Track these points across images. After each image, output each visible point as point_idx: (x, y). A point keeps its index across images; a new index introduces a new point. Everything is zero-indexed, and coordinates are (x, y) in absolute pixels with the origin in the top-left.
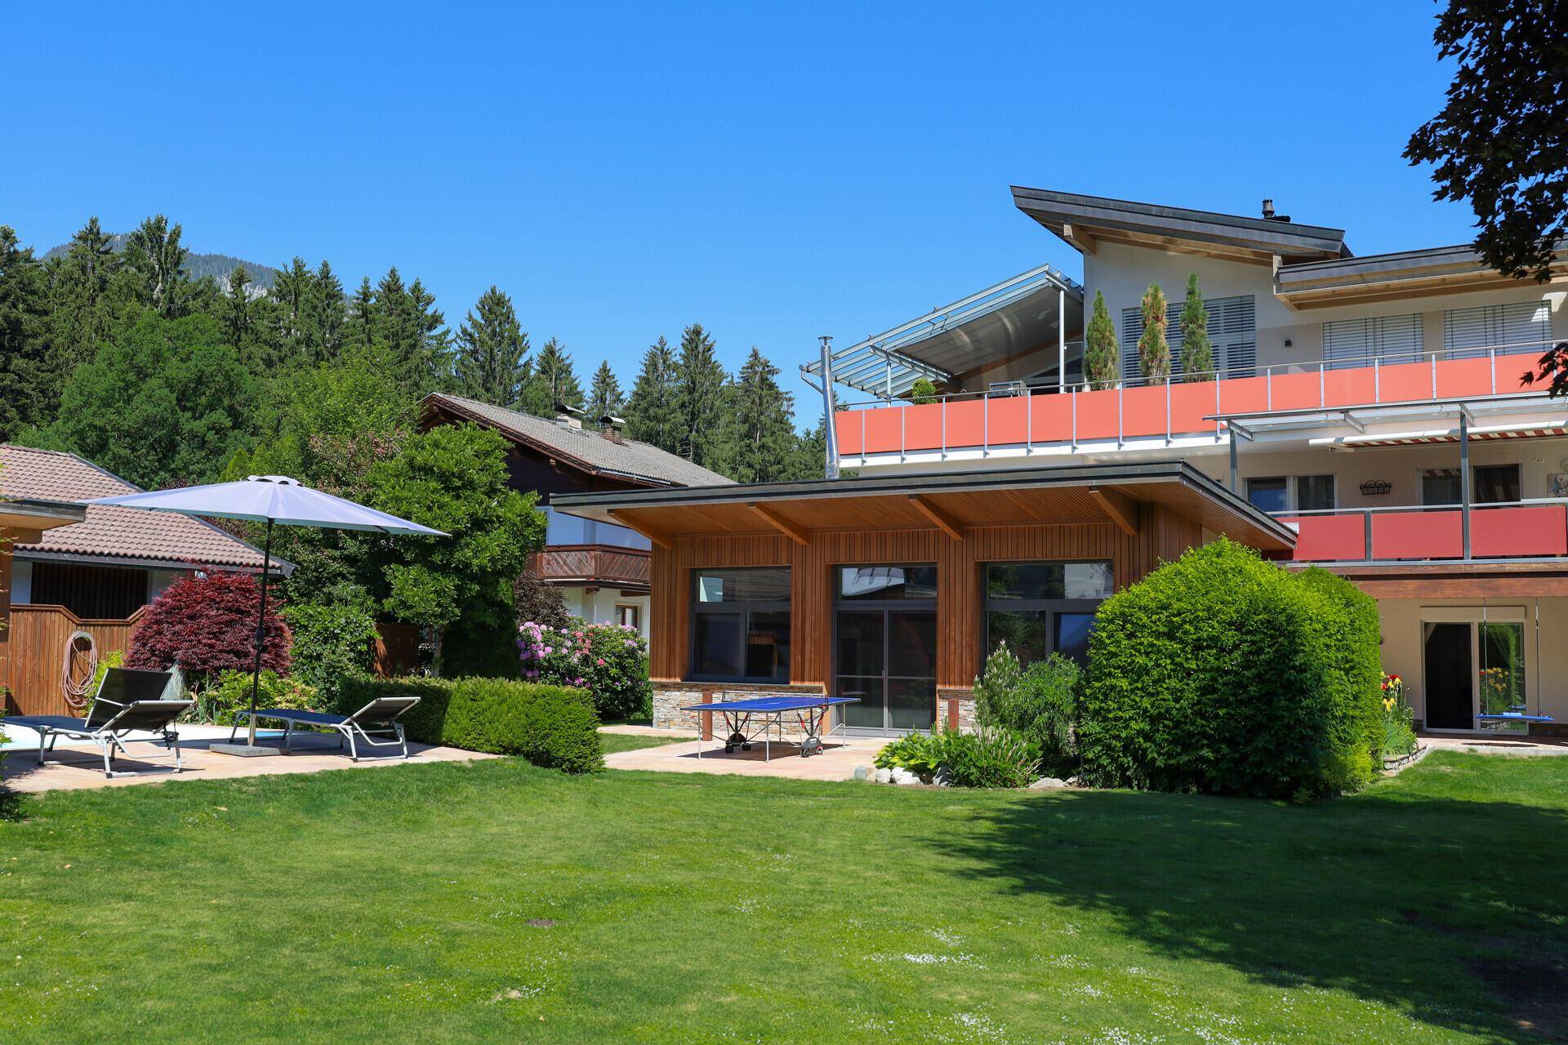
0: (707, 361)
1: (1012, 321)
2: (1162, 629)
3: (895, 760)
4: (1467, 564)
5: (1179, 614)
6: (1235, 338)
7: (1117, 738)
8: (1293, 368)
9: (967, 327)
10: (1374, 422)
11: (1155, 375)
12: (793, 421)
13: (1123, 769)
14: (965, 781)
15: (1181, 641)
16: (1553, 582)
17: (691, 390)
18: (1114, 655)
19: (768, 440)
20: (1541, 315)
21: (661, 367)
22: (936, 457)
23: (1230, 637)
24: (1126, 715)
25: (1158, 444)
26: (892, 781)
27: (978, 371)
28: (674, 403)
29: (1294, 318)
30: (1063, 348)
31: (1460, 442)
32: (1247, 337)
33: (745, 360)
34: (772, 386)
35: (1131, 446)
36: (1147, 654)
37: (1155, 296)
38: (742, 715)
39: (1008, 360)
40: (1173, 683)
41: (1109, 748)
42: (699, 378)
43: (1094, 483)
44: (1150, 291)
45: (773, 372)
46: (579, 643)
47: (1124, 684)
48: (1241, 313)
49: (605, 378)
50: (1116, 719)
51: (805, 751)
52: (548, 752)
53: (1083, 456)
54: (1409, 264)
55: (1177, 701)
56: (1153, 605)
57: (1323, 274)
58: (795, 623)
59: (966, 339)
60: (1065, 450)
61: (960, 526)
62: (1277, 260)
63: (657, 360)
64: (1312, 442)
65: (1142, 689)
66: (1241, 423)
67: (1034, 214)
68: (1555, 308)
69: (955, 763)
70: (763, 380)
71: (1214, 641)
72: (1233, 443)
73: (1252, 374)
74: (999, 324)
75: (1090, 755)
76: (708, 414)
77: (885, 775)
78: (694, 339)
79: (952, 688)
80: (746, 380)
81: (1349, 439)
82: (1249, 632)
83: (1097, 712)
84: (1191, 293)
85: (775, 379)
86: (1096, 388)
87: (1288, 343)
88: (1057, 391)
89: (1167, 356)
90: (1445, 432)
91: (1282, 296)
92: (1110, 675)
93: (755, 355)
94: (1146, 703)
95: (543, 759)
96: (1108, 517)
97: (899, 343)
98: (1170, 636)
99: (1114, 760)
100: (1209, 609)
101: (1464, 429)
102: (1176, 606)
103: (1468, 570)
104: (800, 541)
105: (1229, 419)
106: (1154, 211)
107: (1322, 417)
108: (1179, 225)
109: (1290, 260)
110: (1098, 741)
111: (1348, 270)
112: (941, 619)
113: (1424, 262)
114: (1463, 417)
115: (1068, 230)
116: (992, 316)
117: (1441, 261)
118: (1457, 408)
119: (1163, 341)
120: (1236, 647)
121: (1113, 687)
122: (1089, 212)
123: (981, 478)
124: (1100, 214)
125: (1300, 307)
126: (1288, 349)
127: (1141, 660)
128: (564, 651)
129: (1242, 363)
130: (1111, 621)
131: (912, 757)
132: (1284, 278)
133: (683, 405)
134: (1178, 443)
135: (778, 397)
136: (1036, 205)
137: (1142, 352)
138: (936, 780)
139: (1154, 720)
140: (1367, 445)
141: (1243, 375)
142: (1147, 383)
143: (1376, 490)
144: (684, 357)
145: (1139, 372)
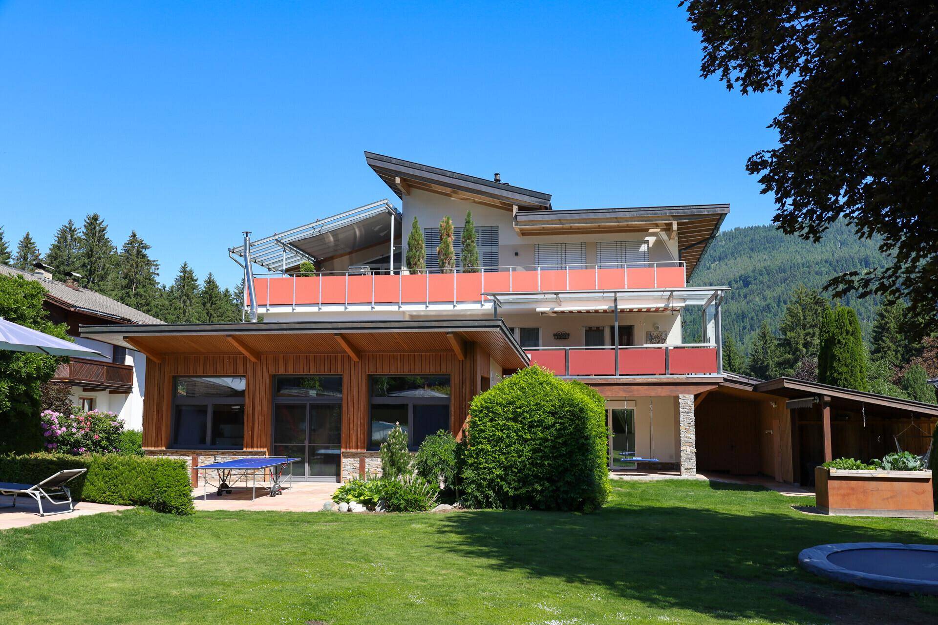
0: (101, 237)
1: (360, 231)
2: (511, 416)
3: (350, 497)
4: (617, 378)
5: (520, 408)
6: (488, 249)
7: (485, 479)
8: (519, 268)
9: (334, 233)
10: (566, 300)
11: (447, 268)
12: (157, 279)
13: (487, 497)
14: (397, 508)
15: (522, 423)
16: (659, 388)
17: (89, 256)
18: (482, 431)
19: (141, 290)
20: (643, 248)
21: (69, 240)
22: (314, 309)
23: (550, 420)
24: (491, 466)
25: (449, 307)
26: (349, 510)
27: (332, 258)
28: (77, 264)
29: (519, 241)
30: (392, 248)
31: (614, 312)
32: (494, 249)
33: (127, 239)
34: (144, 256)
35: (434, 308)
36: (502, 430)
37: (448, 223)
38: (226, 471)
39: (350, 253)
40: (517, 446)
41: (479, 486)
42: (95, 248)
43: (450, 330)
44: (445, 219)
45: (146, 247)
46: (82, 425)
47: (489, 448)
48: (491, 235)
49: (27, 244)
50: (485, 468)
51: (272, 493)
52: (164, 502)
53: (404, 312)
54: (584, 216)
55: (519, 457)
56: (504, 402)
57: (540, 218)
58: (248, 411)
59: (332, 239)
60: (394, 308)
61: (358, 352)
62: (515, 208)
63: (66, 235)
64: (538, 310)
65: (499, 450)
66: (498, 297)
67: (376, 169)
68: (651, 245)
69: (391, 497)
70: (139, 252)
71: (541, 422)
72: (495, 309)
73: (496, 270)
74: (353, 231)
75: (470, 491)
76: (101, 272)
77: (344, 506)
78: (93, 223)
79: (351, 450)
80: (127, 251)
81: (557, 309)
82: (560, 418)
83: (472, 465)
84: (468, 222)
85: (146, 252)
86: (413, 273)
87: (516, 254)
88: (388, 273)
89: (454, 257)
90: (606, 307)
91: (517, 228)
92: (481, 443)
93: (134, 236)
94: (503, 459)
95: (163, 507)
96: (452, 350)
97: (293, 238)
98: (515, 420)
99: (482, 492)
100: (537, 404)
101: (616, 306)
102: (519, 403)
103: (618, 381)
104: (253, 359)
105: (494, 295)
106: (449, 174)
107: (542, 296)
108: (463, 184)
109: (522, 209)
110: (473, 481)
111: (553, 217)
112: (345, 408)
113: (592, 216)
114: (616, 300)
115: (398, 180)
116: (350, 227)
117: (600, 216)
118: (613, 294)
119: (452, 248)
120: (554, 425)
121: (482, 450)
122: (411, 171)
123: (382, 325)
124: (417, 173)
125: (523, 234)
126: (516, 257)
127: (499, 433)
128: (74, 430)
129: (492, 262)
130: (481, 411)
131: (361, 495)
132: (519, 218)
133: (84, 265)
134: (460, 307)
135: (148, 263)
136: (379, 164)
137: (439, 253)
138: (378, 509)
139: (506, 469)
140: (563, 312)
141: (492, 271)
142: (442, 272)
143: (561, 337)
144: (85, 234)
145: (437, 264)
